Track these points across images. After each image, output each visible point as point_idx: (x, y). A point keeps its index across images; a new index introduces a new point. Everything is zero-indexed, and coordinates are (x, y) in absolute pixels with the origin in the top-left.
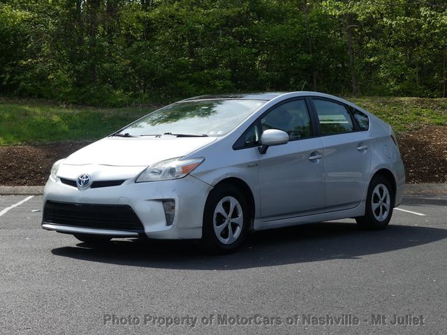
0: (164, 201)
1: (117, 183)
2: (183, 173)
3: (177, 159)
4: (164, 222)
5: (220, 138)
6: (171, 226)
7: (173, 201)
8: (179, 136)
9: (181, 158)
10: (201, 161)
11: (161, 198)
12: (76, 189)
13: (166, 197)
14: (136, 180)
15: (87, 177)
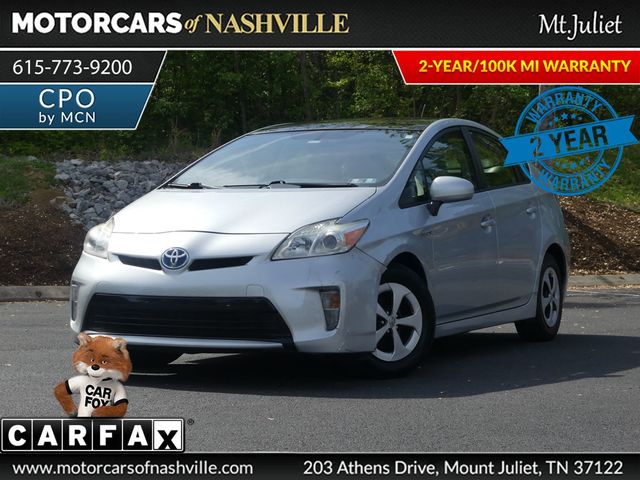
0: (321, 290)
1: (240, 261)
2: (347, 244)
3: (332, 222)
4: (323, 325)
5: (380, 189)
6: (335, 331)
7: (337, 289)
8: (304, 186)
9: (338, 220)
10: (366, 224)
11: (319, 285)
12: (161, 272)
13: (326, 283)
14: (272, 256)
15: (180, 252)
